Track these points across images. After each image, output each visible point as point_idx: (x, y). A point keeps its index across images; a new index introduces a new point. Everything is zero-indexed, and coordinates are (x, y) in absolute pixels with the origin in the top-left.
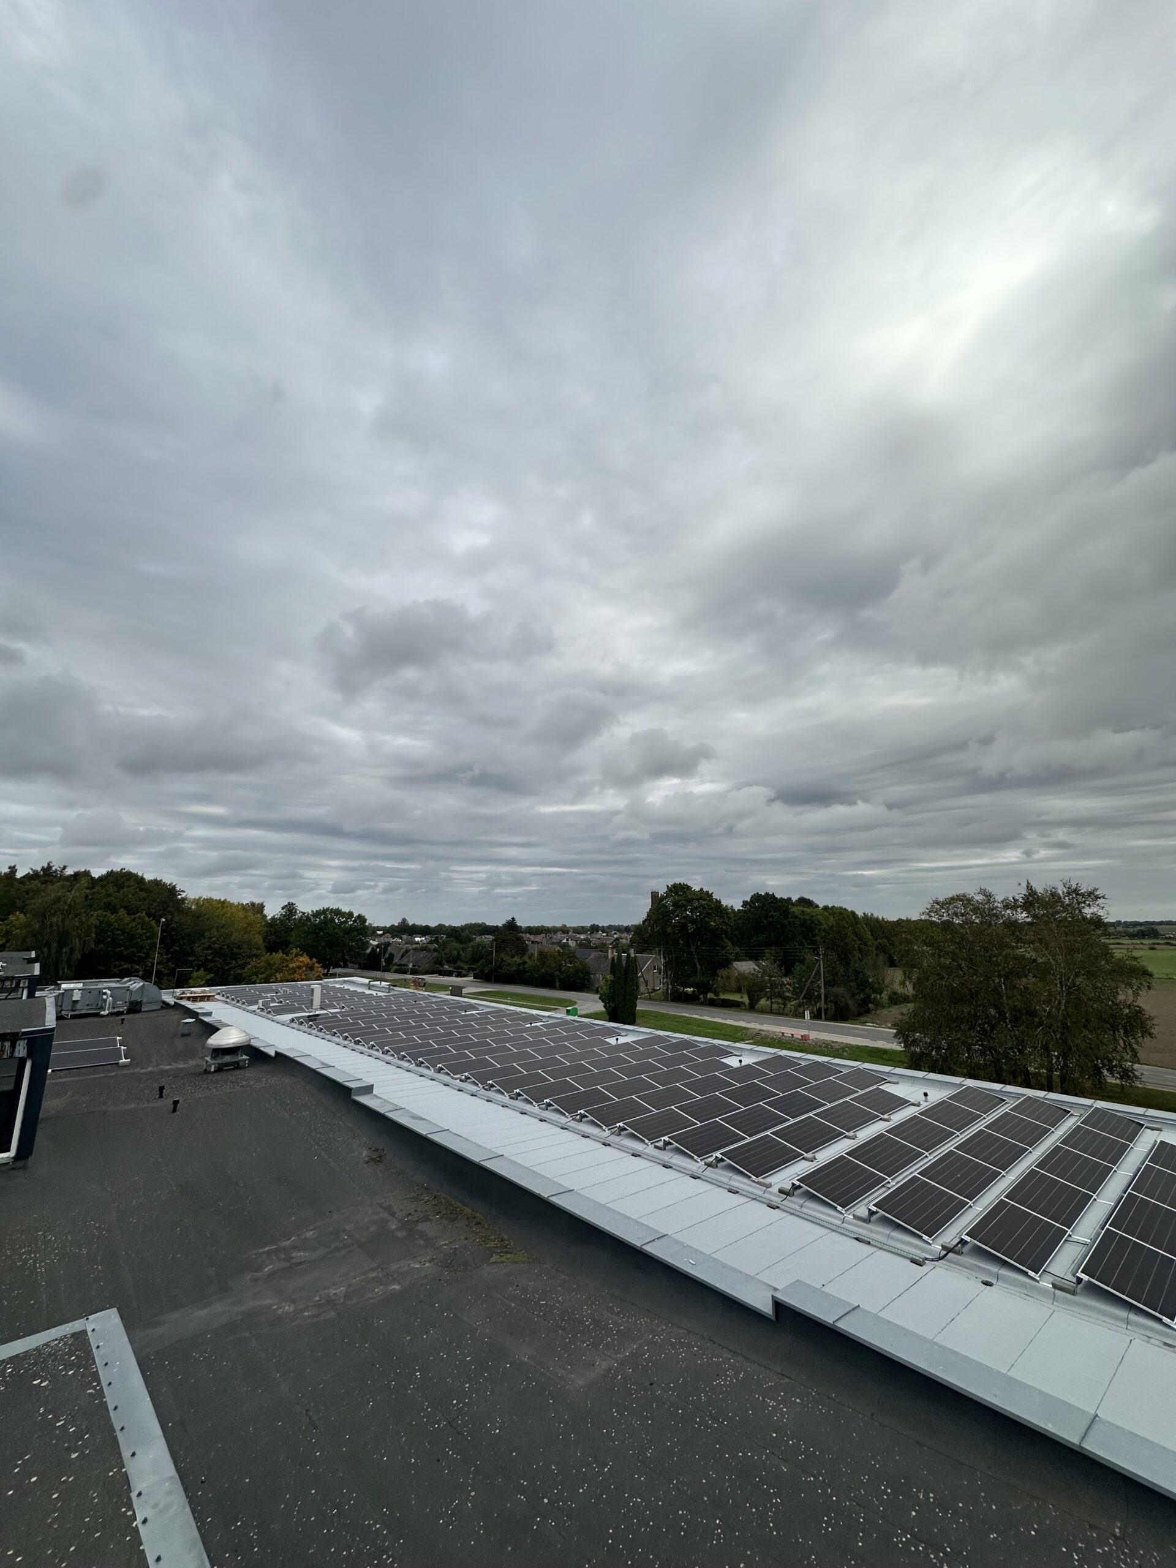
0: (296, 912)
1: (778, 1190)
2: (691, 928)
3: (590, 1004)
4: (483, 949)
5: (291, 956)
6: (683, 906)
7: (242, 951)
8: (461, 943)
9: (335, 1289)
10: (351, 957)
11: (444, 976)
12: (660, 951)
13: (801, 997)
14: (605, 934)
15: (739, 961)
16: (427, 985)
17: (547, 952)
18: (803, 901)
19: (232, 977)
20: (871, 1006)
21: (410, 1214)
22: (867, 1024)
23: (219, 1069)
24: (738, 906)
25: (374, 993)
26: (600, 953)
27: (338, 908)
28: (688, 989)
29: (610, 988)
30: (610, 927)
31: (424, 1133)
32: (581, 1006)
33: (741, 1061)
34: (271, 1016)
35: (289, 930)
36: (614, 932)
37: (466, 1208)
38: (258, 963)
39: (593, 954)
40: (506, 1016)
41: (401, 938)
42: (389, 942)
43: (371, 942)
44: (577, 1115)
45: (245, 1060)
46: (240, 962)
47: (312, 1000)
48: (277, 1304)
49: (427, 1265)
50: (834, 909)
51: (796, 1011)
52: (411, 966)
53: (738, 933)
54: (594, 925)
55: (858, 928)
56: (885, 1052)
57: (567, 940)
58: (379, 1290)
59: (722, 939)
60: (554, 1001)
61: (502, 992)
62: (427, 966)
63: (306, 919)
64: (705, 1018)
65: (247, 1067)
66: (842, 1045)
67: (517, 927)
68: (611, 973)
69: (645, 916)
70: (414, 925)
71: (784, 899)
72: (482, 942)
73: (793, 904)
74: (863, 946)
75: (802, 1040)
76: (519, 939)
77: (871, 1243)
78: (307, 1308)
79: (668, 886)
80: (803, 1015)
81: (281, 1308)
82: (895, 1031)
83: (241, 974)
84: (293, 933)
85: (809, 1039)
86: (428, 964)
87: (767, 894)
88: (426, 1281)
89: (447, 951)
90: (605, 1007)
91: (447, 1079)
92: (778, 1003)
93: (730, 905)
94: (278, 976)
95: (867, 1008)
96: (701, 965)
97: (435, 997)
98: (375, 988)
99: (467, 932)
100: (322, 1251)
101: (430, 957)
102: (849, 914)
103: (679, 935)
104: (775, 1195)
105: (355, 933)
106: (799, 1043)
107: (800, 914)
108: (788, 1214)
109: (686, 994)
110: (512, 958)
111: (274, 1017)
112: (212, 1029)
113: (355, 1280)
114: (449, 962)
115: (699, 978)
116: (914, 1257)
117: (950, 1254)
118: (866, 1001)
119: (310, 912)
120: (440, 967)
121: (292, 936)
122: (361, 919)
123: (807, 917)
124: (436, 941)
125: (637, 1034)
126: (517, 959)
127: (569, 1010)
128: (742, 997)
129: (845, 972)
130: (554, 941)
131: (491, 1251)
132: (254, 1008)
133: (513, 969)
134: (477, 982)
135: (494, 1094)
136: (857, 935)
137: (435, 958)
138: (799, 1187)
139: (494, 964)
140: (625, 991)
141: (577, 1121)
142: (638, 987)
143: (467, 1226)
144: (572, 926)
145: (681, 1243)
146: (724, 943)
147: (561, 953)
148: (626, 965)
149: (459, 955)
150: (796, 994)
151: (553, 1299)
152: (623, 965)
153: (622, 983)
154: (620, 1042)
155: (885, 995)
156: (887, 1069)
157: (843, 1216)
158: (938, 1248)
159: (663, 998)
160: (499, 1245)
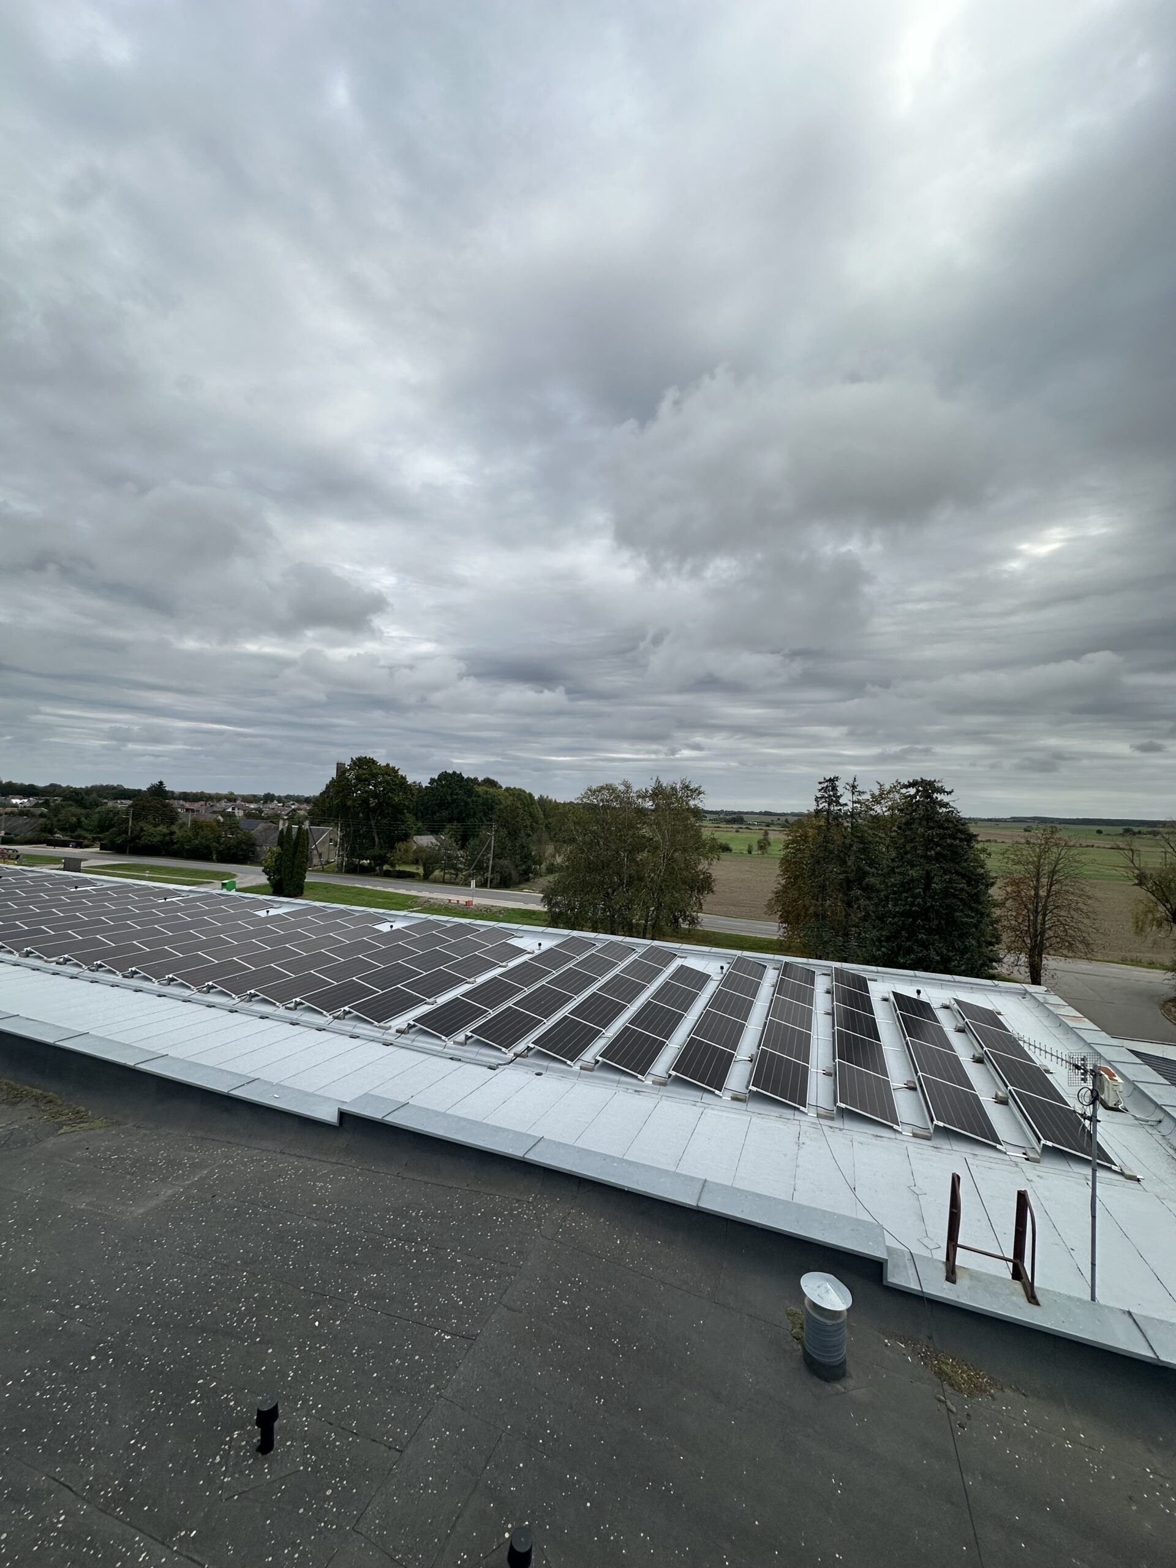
1: (396, 1031)
2: (373, 802)
3: (252, 877)
4: (114, 816)
6: (366, 780)
8: (85, 808)
11: (55, 846)
12: (337, 823)
13: (471, 868)
14: (280, 805)
15: (420, 835)
16: (22, 857)
17: (202, 822)
18: (489, 782)
20: (530, 875)
22: (525, 890)
24: (425, 783)
26: (270, 824)
28: (364, 861)
29: (276, 861)
30: (288, 797)
32: (240, 879)
33: (392, 927)
36: (291, 803)
37: (36, 1090)
39: (260, 825)
40: (133, 891)
44: (203, 988)
50: (515, 790)
51: (464, 881)
53: (422, 808)
54: (269, 793)
55: (533, 808)
56: (534, 912)
57: (233, 809)
59: (404, 813)
60: (208, 875)
61: (138, 865)
62: (29, 835)
64: (378, 888)
66: (499, 909)
67: (166, 792)
68: (278, 845)
69: (324, 788)
70: (10, 783)
71: (471, 779)
72: (115, 808)
73: (479, 784)
74: (534, 824)
75: (465, 906)
76: (167, 805)
77: (462, 1059)
79: (352, 759)
80: (470, 884)
82: (542, 895)
85: (472, 905)
86: (30, 832)
87: (454, 773)
89: (61, 817)
90: (269, 880)
91: (38, 963)
92: (451, 874)
93: (418, 782)
95: (527, 877)
96: (379, 839)
97: (32, 871)
99: (94, 795)
101: (34, 823)
103: (360, 809)
104: (392, 1035)
106: (462, 909)
107: (483, 793)
108: (399, 1048)
109: (362, 866)
110: (155, 827)
114: (63, 830)
115: (377, 851)
116: (491, 1064)
117: (518, 1058)
118: (526, 872)
123: (489, 796)
124: (45, 804)
125: (292, 905)
126: (163, 829)
127: (225, 884)
128: (418, 869)
129: (512, 846)
130: (215, 809)
131: (61, 1125)
133: (158, 838)
134: (106, 854)
135: (102, 974)
136: (531, 815)
137: (42, 825)
138: (414, 1026)
139: (129, 834)
140: (294, 863)
141: (204, 992)
142: (308, 859)
143: (33, 1106)
144: (241, 794)
145: (270, 1083)
146: (406, 817)
147: (223, 823)
148: (298, 837)
149: (79, 821)
150: (468, 865)
151: (127, 1152)
152: (294, 837)
153: (290, 856)
154: (270, 914)
155: (543, 866)
156: (516, 926)
157: (445, 1044)
158: (511, 1055)
159: (336, 870)
160: (73, 1117)
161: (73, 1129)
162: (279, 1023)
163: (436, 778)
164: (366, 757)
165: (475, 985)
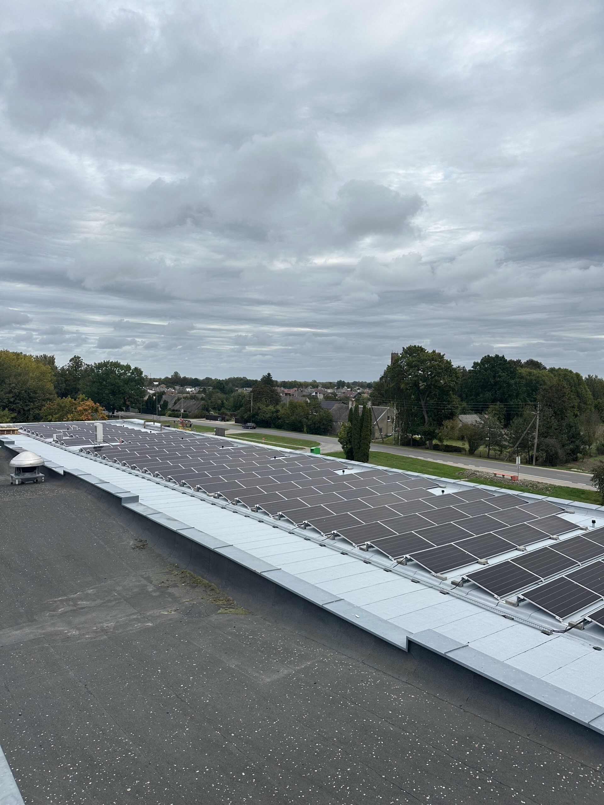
0: (81, 364)
1: (451, 582)
2: (422, 385)
3: (330, 446)
4: (242, 399)
5: (78, 401)
6: (415, 366)
7: (38, 395)
8: (225, 393)
9: (107, 624)
10: (132, 403)
11: (210, 420)
12: (393, 404)
13: (516, 446)
14: (349, 389)
15: (465, 414)
16: (192, 426)
17: (296, 403)
18: (533, 364)
19: (32, 416)
20: (579, 455)
21: (163, 582)
22: (573, 470)
23: (22, 483)
24: (469, 367)
25: (149, 431)
26: (342, 404)
27: (117, 362)
28: (416, 436)
29: (348, 433)
30: (355, 383)
31: (175, 529)
32: (324, 447)
33: (443, 491)
34: (64, 447)
35: (77, 379)
36: (357, 388)
37: (205, 580)
38: (51, 405)
39: (336, 405)
40: (255, 451)
41: (174, 389)
42: (164, 391)
43: (148, 391)
44: (302, 525)
45: (42, 477)
46: (37, 404)
47: (96, 435)
48: (67, 630)
49: (173, 613)
50: (560, 371)
51: (510, 457)
52: (182, 411)
53: (466, 390)
54: (340, 381)
55: (580, 388)
56: (583, 492)
57: (316, 393)
58: (138, 625)
59: (450, 395)
60: (301, 442)
61: (258, 434)
62: (196, 412)
63: (90, 370)
64: (429, 460)
65: (42, 482)
66: (546, 486)
67: (272, 381)
68: (349, 420)
70: (185, 378)
71: (514, 361)
72: (242, 393)
73: (522, 366)
74: (582, 405)
75: (511, 480)
76: (273, 391)
77: (515, 619)
78: (88, 633)
79: (403, 348)
80: (515, 460)
81: (70, 632)
82: (592, 475)
83: (39, 414)
84: (80, 382)
85: (518, 480)
86: (197, 410)
87: (497, 356)
88: (171, 622)
89: (213, 400)
90: (343, 448)
91: (204, 496)
92: (495, 450)
93: (462, 366)
94: (69, 416)
95: (575, 456)
96: (428, 417)
97: (199, 435)
98: (150, 428)
99: (230, 385)
100: (99, 602)
101: (198, 404)
102: (574, 376)
103: (411, 391)
104: (448, 585)
105: (133, 383)
106: (508, 482)
107: (527, 375)
108: (455, 598)
109: (414, 440)
110: (267, 406)
111: (67, 448)
112: (14, 453)
113: (121, 619)
114: (214, 408)
115: (426, 428)
116: (545, 629)
117: (573, 629)
118: (574, 452)
119: (93, 364)
120: (207, 413)
121: (80, 384)
122: (138, 371)
123: (533, 378)
124: (204, 391)
125: (361, 468)
126: (271, 408)
127: (313, 449)
128: (464, 445)
129: (558, 426)
130: (304, 393)
131: (219, 607)
132: (51, 440)
133: (268, 416)
134: (238, 425)
135: (239, 507)
136: (579, 395)
137: (203, 405)
138: (468, 581)
139: (252, 412)
140: (360, 436)
141: (302, 528)
142: (372, 433)
143: (204, 591)
144: (321, 382)
145: (352, 605)
146: (451, 398)
147: (310, 403)
148: (363, 415)
149: (223, 403)
150: (512, 443)
151: (258, 635)
152: (360, 415)
153: (358, 429)
154: (345, 473)
155: (593, 446)
156: (566, 502)
157: (497, 602)
158: (565, 624)
159: (394, 442)
160: (225, 603)
161: (226, 611)
162: (357, 560)
163: (479, 362)
164: (415, 346)
165: (525, 553)
